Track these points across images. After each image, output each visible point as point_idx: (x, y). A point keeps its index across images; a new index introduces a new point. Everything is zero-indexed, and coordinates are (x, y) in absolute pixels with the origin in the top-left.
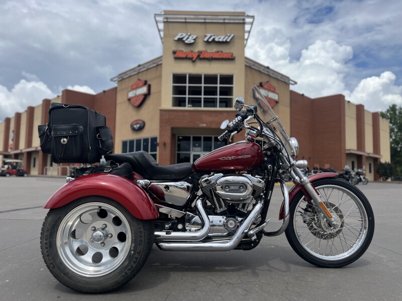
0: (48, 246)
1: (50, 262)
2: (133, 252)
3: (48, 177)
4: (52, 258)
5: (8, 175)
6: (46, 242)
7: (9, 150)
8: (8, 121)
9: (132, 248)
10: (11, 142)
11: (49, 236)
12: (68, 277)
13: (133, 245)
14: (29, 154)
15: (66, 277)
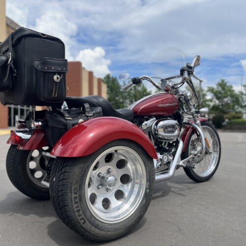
0: (78, 200)
1: (81, 217)
2: (148, 190)
4: (83, 212)
6: (75, 195)
9: (147, 187)
11: (78, 189)
12: (99, 229)
13: (148, 183)
15: (97, 230)
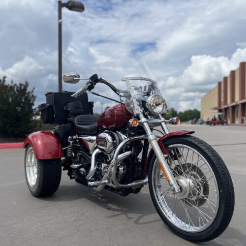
3: (236, 125)
5: (212, 124)
7: (222, 105)
8: (220, 84)
10: (222, 100)
14: (234, 107)
